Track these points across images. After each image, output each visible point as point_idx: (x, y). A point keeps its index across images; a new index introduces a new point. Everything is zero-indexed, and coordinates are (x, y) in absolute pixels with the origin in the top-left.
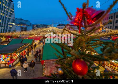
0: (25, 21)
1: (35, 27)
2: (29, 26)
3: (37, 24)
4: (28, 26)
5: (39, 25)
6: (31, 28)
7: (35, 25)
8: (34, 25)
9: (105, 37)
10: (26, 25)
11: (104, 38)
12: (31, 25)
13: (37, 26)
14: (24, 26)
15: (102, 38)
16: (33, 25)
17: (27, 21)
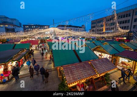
0: (12, 19)
1: (27, 28)
2: (19, 27)
3: (29, 24)
4: (17, 27)
5: (33, 25)
6: (22, 29)
7: (28, 25)
8: (26, 25)
9: (110, 38)
10: (14, 25)
11: (108, 39)
12: (21, 26)
13: (30, 27)
14: (11, 27)
15: (107, 39)
16: (24, 26)
17: (15, 19)
